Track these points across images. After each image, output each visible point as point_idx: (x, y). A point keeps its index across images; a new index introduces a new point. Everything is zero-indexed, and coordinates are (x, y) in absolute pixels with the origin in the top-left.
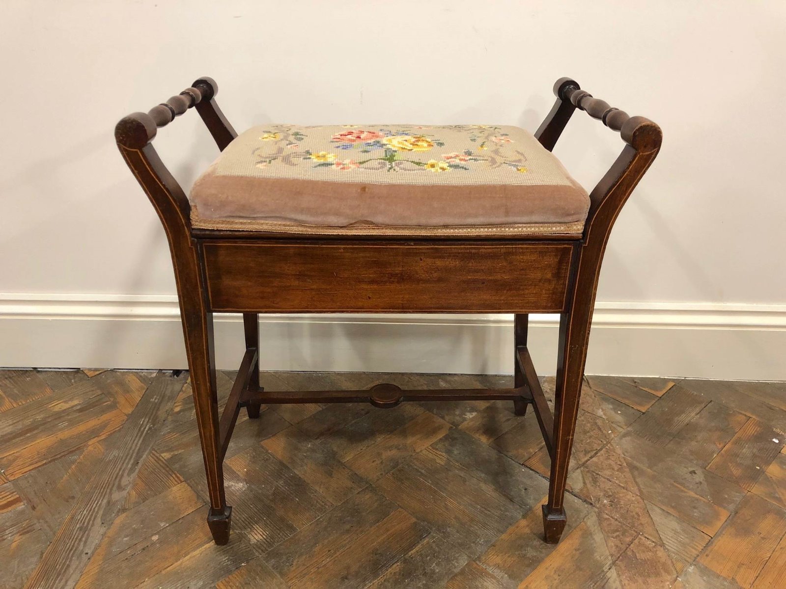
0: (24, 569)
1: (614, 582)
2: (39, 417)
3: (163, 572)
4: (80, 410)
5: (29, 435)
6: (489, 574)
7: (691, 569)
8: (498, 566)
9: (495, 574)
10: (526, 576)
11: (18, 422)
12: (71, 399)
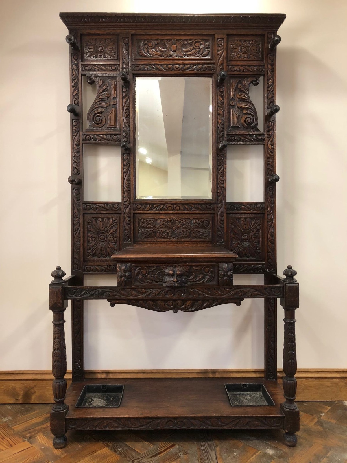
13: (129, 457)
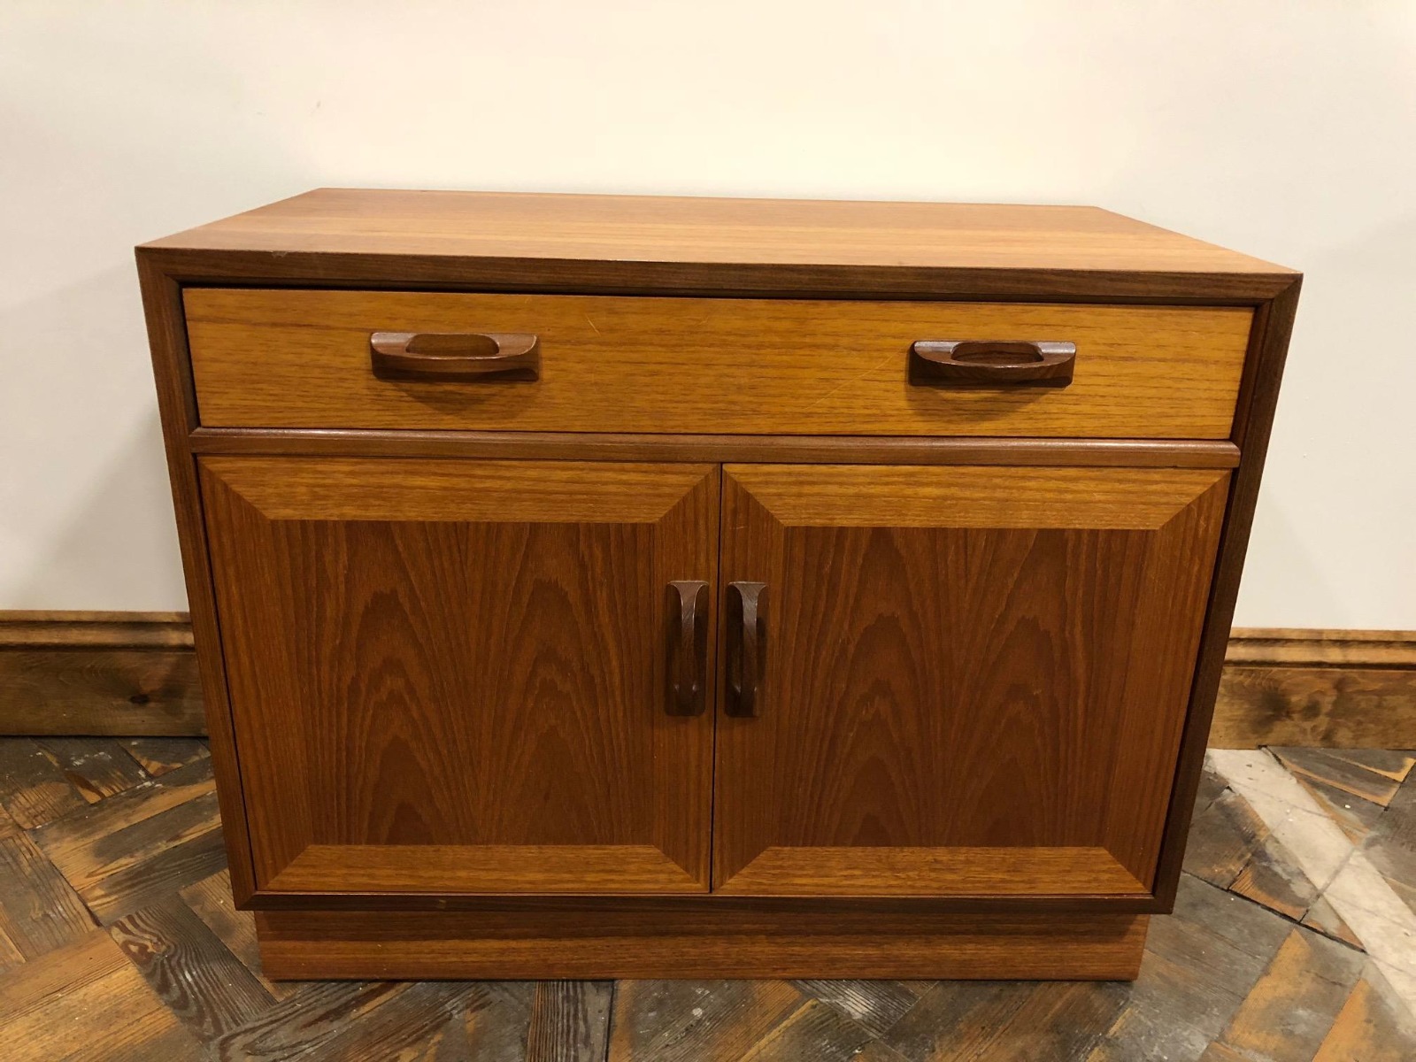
13: (216, 1022)
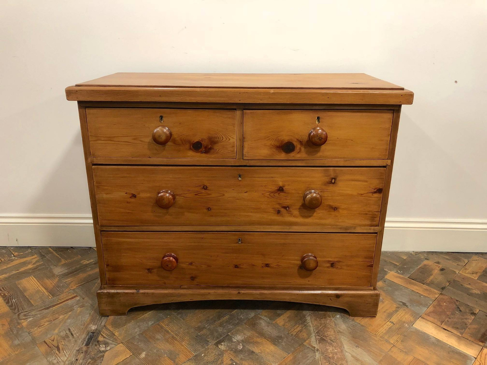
0: (84, 319)
1: (309, 320)
2: (78, 266)
3: (138, 319)
4: (95, 264)
5: (75, 273)
6: (262, 319)
7: (338, 316)
8: (265, 316)
9: (264, 319)
10: (276, 319)
11: (69, 268)
12: (90, 260)
